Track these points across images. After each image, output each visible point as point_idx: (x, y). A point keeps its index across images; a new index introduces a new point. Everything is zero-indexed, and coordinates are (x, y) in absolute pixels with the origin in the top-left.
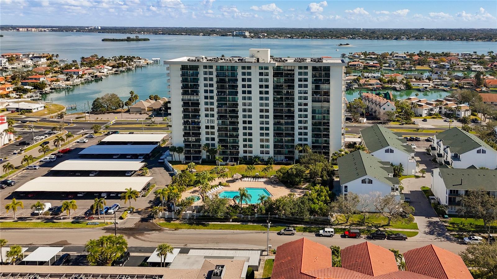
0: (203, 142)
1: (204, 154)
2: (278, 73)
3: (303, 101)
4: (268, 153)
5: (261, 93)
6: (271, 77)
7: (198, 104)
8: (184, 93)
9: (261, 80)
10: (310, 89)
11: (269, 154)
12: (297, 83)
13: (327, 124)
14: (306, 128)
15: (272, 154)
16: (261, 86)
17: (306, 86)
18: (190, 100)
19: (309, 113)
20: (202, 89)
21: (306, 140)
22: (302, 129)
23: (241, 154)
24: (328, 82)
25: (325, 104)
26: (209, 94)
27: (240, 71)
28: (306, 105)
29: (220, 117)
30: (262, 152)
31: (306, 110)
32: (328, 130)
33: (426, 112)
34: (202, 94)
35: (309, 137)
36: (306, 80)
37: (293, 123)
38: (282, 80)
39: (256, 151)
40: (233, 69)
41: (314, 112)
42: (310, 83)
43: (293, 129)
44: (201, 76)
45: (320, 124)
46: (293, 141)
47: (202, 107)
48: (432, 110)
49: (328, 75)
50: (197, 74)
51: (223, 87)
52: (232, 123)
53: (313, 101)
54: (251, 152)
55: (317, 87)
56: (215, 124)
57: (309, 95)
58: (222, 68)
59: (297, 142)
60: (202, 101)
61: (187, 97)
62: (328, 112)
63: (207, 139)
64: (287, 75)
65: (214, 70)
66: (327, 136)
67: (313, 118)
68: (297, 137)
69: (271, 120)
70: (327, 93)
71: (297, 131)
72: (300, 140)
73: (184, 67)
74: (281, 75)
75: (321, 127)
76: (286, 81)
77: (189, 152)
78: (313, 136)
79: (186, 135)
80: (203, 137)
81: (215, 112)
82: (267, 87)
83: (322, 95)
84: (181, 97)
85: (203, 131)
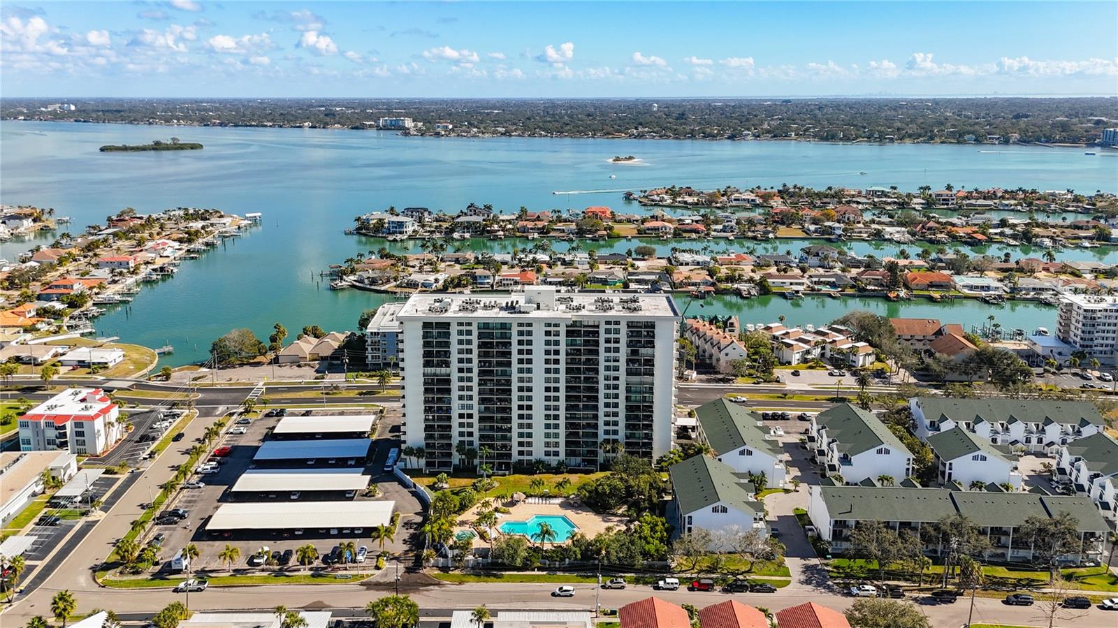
0: (456, 439)
1: (456, 458)
2: (573, 331)
3: (613, 374)
4: (556, 454)
5: (547, 361)
6: (562, 338)
7: (448, 381)
8: (427, 364)
9: (548, 343)
10: (623, 355)
11: (558, 455)
13: (650, 408)
14: (616, 414)
15: (562, 456)
16: (548, 352)
17: (617, 350)
18: (435, 375)
19: (622, 392)
20: (454, 357)
21: (615, 432)
22: (609, 416)
23: (515, 457)
24: (651, 344)
25: (647, 378)
26: (465, 365)
27: (515, 330)
28: (616, 378)
29: (482, 401)
30: (547, 454)
31: (616, 387)
32: (650, 418)
33: (798, 356)
34: (455, 365)
35: (621, 428)
36: (617, 341)
37: (596, 408)
38: (580, 340)
39: (538, 451)
40: (504, 325)
41: (628, 390)
42: (623, 345)
43: (596, 417)
44: (454, 338)
45: (638, 408)
46: (596, 435)
47: (455, 385)
48: (808, 352)
49: (652, 334)
50: (448, 335)
51: (486, 354)
52: (501, 409)
53: (629, 373)
54: (530, 453)
55: (635, 353)
56: (475, 411)
57: (622, 365)
58: (485, 325)
59: (602, 437)
60: (455, 376)
61: (430, 370)
62: (651, 391)
63: (461, 434)
64: (587, 333)
65: (473, 329)
66: (650, 427)
67: (628, 399)
68: (601, 429)
69: (562, 404)
70: (650, 362)
71: (602, 419)
72: (607, 432)
73: (426, 325)
74: (578, 333)
75: (640, 413)
76: (586, 343)
77: (432, 455)
78: (628, 427)
79: (427, 428)
80: (455, 431)
81: (475, 393)
82: (557, 352)
83: (641, 365)
84: (421, 370)
85: (455, 422)
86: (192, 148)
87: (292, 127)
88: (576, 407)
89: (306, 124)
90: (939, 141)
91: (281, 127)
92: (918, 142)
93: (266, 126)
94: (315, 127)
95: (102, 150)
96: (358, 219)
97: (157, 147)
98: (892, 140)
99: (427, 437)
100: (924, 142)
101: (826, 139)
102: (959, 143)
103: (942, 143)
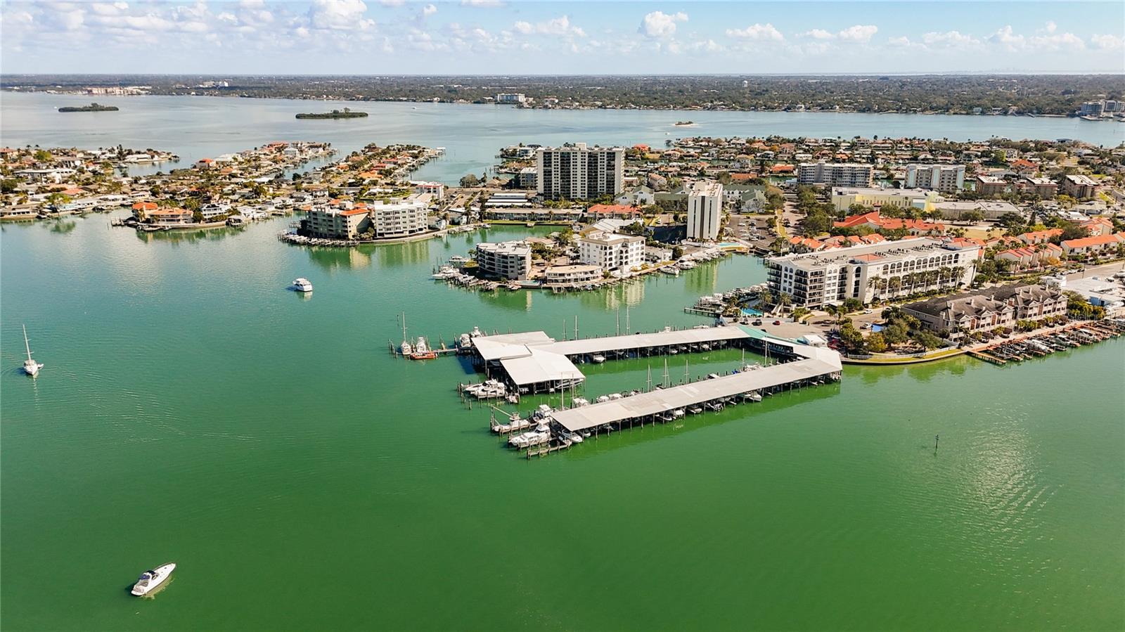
0: (553, 191)
1: (553, 197)
2: (590, 155)
3: (602, 170)
5: (582, 165)
6: (587, 158)
7: (551, 172)
8: (545, 166)
9: (582, 159)
10: (605, 164)
12: (599, 161)
13: (614, 181)
15: (586, 197)
16: (582, 162)
19: (605, 176)
20: (553, 164)
23: (572, 197)
24: (614, 160)
25: (613, 171)
26: (556, 167)
27: (572, 155)
29: (561, 178)
31: (603, 174)
32: (614, 184)
35: (605, 188)
36: (604, 159)
37: (597, 181)
38: (592, 159)
39: (579, 195)
40: (569, 153)
41: (607, 175)
42: (605, 161)
43: (597, 185)
44: (553, 157)
45: (610, 181)
46: (597, 190)
47: (553, 173)
49: (614, 156)
50: (551, 157)
51: (563, 163)
52: (567, 181)
53: (607, 169)
55: (609, 163)
56: (559, 182)
57: (605, 167)
58: (563, 153)
59: (599, 191)
60: (553, 170)
61: (545, 168)
62: (614, 175)
63: (555, 189)
64: (594, 157)
65: (559, 154)
66: (614, 187)
67: (607, 178)
68: (599, 188)
70: (614, 166)
71: (599, 185)
73: (545, 153)
74: (592, 157)
75: (611, 183)
76: (594, 160)
77: (546, 196)
78: (607, 187)
79: (545, 187)
80: (553, 188)
81: (559, 176)
82: (585, 165)
83: (611, 167)
84: (543, 168)
85: (553, 185)
86: (361, 116)
87: (424, 101)
88: (591, 181)
89: (436, 99)
90: (952, 112)
91: (415, 101)
92: (937, 114)
93: (402, 100)
94: (444, 102)
95: (298, 117)
96: (502, 150)
97: (336, 115)
98: (915, 112)
99: (545, 190)
100: (941, 113)
101: (863, 111)
102: (967, 114)
103: (954, 114)
